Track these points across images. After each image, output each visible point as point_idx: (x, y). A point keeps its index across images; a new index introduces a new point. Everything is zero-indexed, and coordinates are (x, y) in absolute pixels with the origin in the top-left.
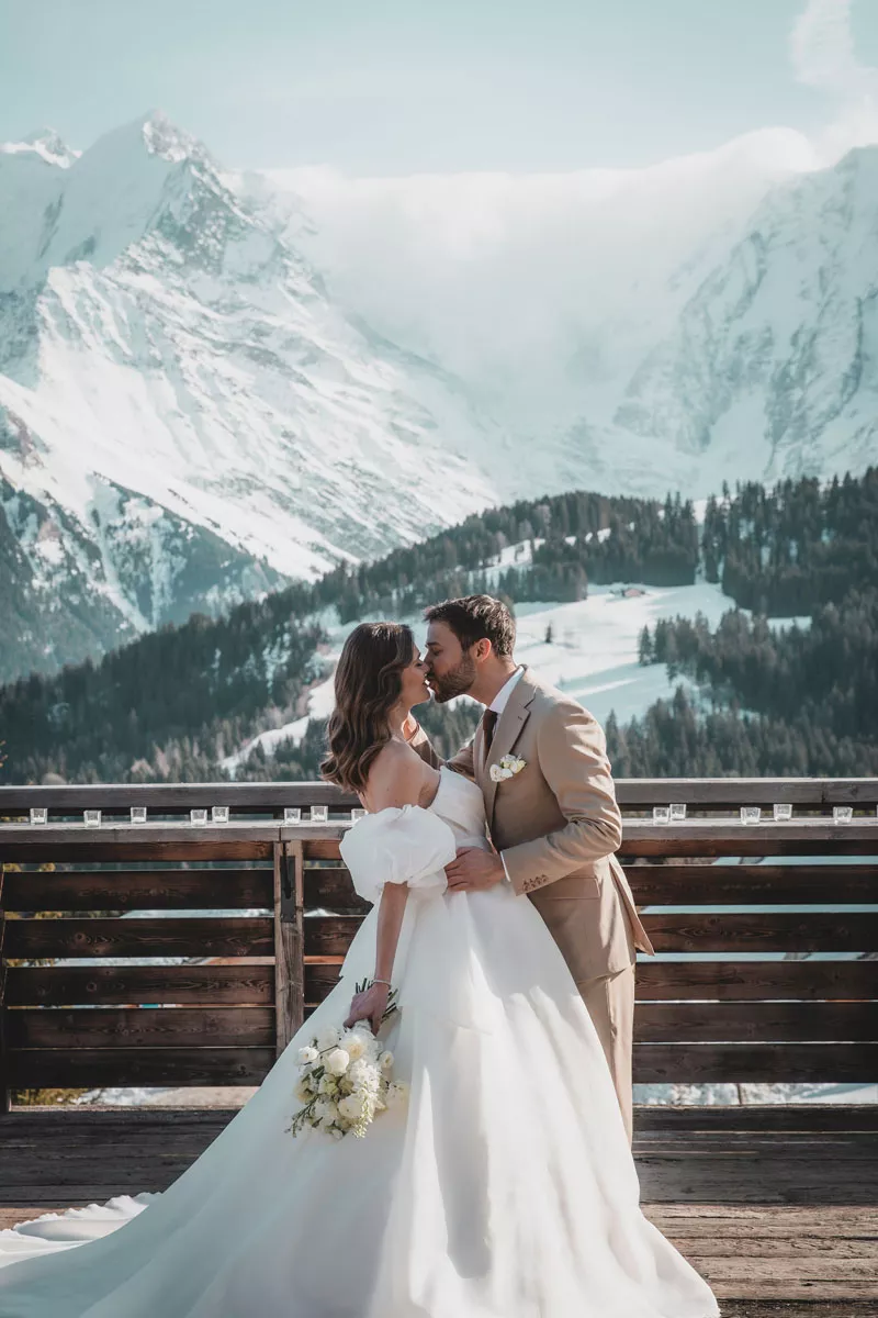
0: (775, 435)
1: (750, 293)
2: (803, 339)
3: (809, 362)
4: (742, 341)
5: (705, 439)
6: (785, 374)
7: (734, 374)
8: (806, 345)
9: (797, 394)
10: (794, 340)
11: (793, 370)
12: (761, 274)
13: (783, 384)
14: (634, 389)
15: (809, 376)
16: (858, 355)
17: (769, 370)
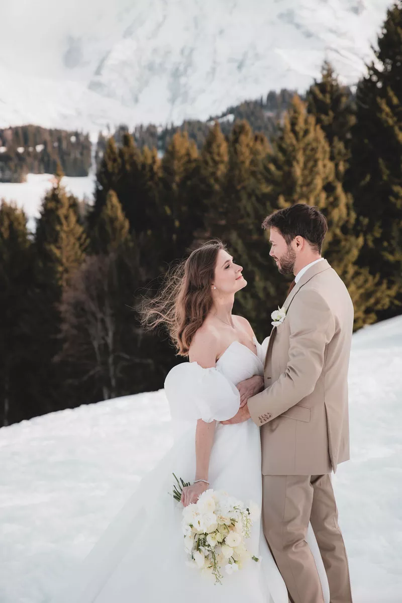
0: (173, 100)
1: (159, 26)
2: (186, 53)
3: (189, 64)
4: (155, 51)
5: (136, 100)
6: (177, 70)
7: (151, 67)
8: (188, 55)
9: (183, 80)
10: (182, 52)
11: (182, 68)
12: (165, 17)
13: (176, 74)
14: (98, 72)
15: (190, 71)
16: (215, 62)
17: (169, 66)
